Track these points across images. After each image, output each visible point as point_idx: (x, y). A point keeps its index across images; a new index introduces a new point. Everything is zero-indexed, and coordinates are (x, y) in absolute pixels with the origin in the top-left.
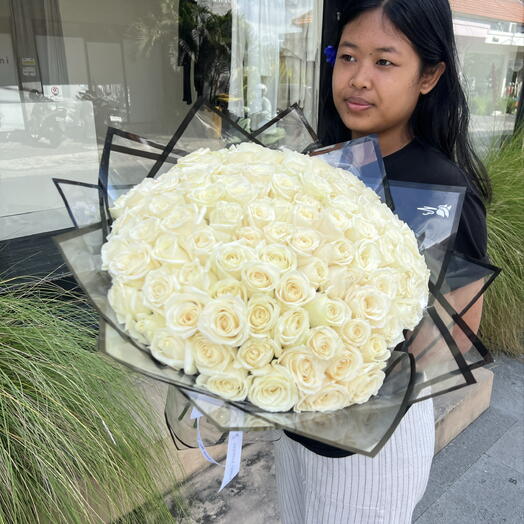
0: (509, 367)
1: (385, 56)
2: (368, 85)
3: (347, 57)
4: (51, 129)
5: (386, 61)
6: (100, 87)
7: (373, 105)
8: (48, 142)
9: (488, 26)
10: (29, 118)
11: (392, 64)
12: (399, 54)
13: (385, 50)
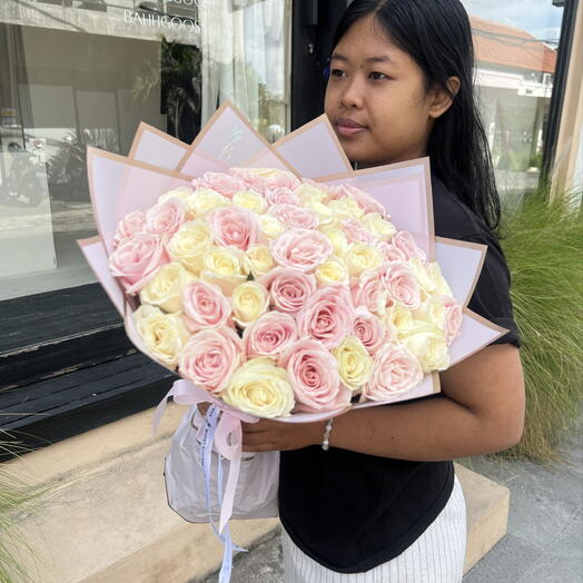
0: (534, 477)
1: (379, 67)
2: (358, 102)
3: (338, 73)
4: (30, 185)
5: (380, 74)
6: (87, 131)
7: (367, 127)
8: (27, 200)
9: (521, 77)
10: (8, 174)
11: (387, 77)
12: (393, 64)
13: (377, 60)
